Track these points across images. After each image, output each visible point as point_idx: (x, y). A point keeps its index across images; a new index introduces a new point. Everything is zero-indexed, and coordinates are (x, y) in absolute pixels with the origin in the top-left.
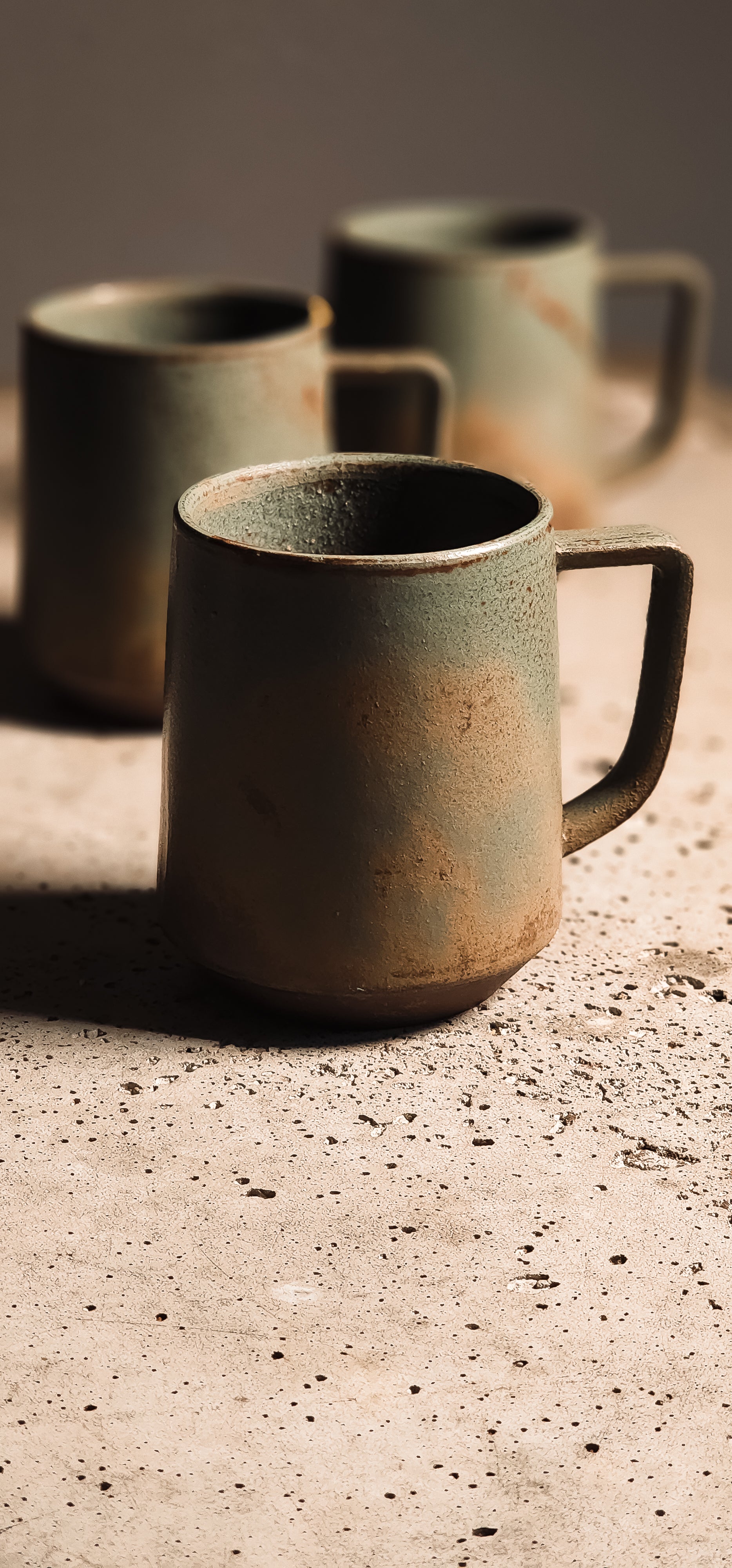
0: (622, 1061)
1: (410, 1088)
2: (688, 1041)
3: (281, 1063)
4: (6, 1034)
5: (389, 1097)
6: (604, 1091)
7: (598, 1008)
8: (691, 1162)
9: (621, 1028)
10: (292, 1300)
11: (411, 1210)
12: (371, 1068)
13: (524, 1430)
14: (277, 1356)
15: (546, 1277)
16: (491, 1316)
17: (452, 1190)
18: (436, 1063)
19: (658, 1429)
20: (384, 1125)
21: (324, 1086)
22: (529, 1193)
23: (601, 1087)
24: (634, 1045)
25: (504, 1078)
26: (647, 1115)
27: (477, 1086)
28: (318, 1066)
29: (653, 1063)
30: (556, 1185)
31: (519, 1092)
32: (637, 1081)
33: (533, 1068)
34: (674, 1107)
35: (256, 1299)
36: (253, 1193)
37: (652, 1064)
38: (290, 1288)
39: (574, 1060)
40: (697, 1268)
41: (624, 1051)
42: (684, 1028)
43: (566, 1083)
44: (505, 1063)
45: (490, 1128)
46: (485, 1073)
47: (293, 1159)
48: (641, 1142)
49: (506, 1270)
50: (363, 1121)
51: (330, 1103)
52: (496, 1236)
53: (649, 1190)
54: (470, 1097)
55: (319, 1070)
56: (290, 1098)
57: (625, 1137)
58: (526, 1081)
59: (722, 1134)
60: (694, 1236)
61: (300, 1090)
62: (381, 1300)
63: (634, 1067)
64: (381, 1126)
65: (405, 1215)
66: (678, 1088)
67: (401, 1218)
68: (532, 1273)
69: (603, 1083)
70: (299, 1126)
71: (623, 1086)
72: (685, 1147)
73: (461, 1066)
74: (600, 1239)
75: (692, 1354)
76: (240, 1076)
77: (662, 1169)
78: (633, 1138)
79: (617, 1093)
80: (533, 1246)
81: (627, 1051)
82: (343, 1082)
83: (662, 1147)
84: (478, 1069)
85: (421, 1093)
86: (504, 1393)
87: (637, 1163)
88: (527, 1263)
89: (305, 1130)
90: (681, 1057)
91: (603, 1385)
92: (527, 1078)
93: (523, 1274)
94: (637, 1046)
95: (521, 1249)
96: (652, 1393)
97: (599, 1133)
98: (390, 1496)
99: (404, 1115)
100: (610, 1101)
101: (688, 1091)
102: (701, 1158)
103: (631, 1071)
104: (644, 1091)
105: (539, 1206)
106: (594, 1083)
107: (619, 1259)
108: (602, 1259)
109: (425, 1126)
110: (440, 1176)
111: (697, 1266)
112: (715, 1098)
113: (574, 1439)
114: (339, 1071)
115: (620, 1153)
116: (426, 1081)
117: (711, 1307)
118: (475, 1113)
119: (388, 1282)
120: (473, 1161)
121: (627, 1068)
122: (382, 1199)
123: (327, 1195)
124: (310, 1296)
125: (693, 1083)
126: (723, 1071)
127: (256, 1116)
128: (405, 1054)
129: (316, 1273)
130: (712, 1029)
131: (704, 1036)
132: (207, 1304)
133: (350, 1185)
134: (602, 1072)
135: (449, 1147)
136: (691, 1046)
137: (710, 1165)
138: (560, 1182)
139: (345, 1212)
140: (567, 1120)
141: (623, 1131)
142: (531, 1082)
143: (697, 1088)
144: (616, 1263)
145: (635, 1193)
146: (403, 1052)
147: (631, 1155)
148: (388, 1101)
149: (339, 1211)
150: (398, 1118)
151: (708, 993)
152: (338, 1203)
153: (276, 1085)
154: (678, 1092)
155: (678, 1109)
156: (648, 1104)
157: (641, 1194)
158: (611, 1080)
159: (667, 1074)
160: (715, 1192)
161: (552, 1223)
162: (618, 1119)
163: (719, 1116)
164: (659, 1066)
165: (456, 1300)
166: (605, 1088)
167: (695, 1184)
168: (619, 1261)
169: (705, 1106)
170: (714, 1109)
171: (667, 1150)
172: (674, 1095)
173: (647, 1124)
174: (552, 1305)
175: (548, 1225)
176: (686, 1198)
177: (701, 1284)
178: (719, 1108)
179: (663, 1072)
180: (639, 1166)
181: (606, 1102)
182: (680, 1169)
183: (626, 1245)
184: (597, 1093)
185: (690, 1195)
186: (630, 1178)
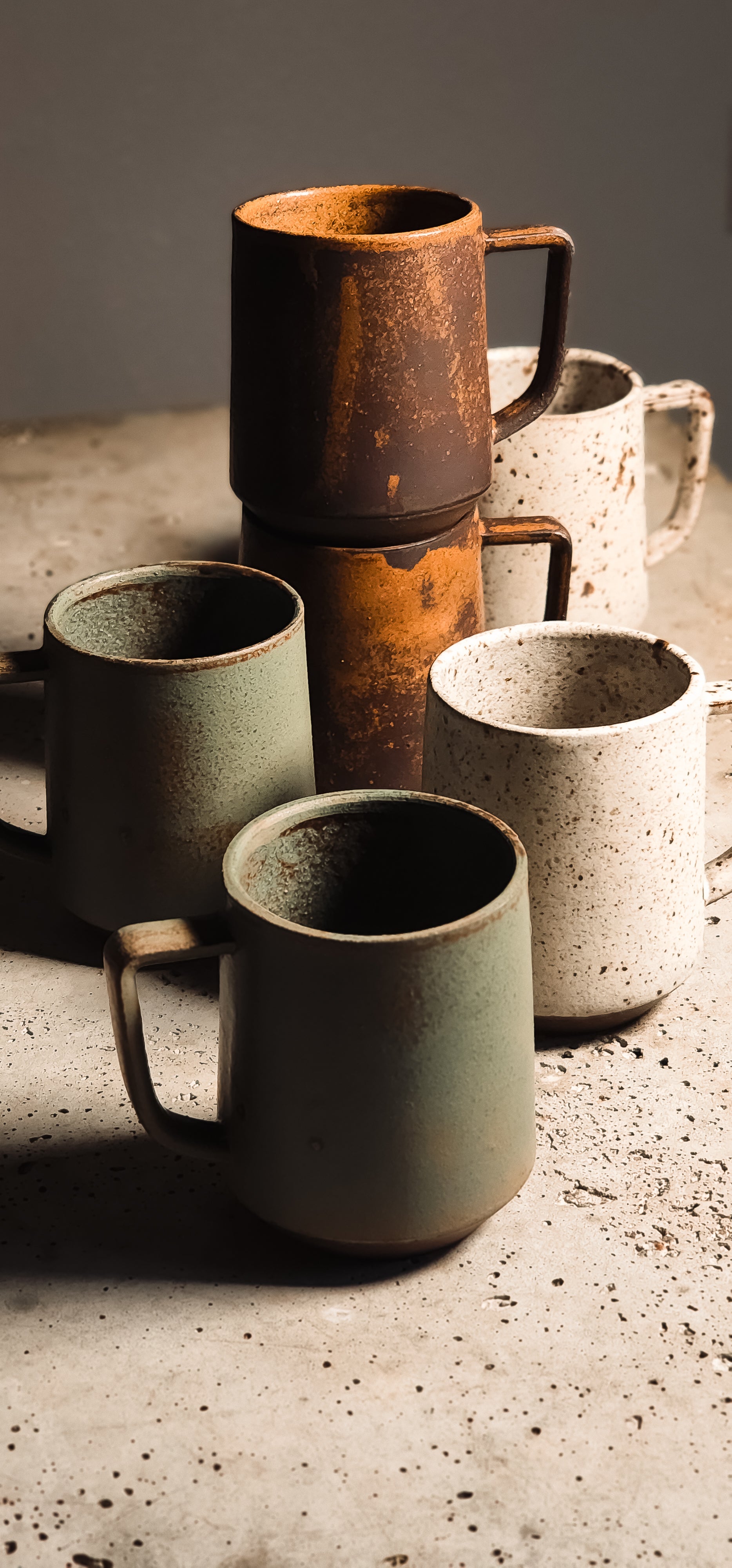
0: (565, 1113)
2: (613, 1094)
4: (124, 1099)
6: (552, 1140)
7: (550, 1066)
8: (611, 1199)
9: (565, 1084)
10: (335, 1320)
13: (491, 1418)
14: (327, 1365)
15: (507, 1298)
16: (470, 1329)
19: (580, 1416)
22: (497, 1229)
23: (550, 1137)
24: (575, 1099)
26: (582, 1160)
29: (588, 1114)
30: (516, 1221)
32: (576, 1130)
34: (602, 1152)
35: (311, 1320)
37: (587, 1116)
38: (334, 1310)
40: (612, 1288)
41: (567, 1105)
42: (611, 1083)
48: (577, 1183)
49: (481, 1293)
52: (474, 1265)
53: (580, 1224)
57: (565, 1179)
59: (634, 1175)
60: (611, 1262)
62: (396, 1319)
63: (574, 1118)
66: (604, 1136)
68: (499, 1295)
69: (551, 1133)
71: (566, 1135)
72: (607, 1187)
74: (546, 1266)
75: (605, 1357)
77: (591, 1206)
78: (571, 1180)
79: (561, 1141)
80: (500, 1272)
81: (569, 1104)
83: (591, 1187)
86: (479, 1390)
87: (573, 1201)
88: (495, 1286)
90: (608, 1109)
91: (545, 1382)
93: (493, 1296)
94: (577, 1100)
95: (491, 1274)
96: (577, 1388)
97: (548, 1176)
98: (403, 1470)
100: (556, 1149)
101: (611, 1139)
102: (618, 1197)
103: (572, 1121)
104: (580, 1139)
105: (504, 1239)
106: (544, 1133)
107: (558, 1282)
108: (547, 1282)
111: (611, 1286)
112: (630, 1144)
113: (524, 1425)
115: (561, 1193)
117: (619, 1319)
119: (400, 1304)
121: (568, 1119)
124: (349, 1317)
125: (616, 1131)
126: (638, 1121)
129: (351, 1298)
130: (631, 1084)
131: (625, 1090)
132: (278, 1325)
134: (551, 1123)
136: (617, 1099)
137: (624, 1202)
138: (519, 1219)
141: (564, 1174)
143: (618, 1136)
144: (556, 1285)
145: (571, 1227)
147: (569, 1195)
151: (630, 1051)
154: (604, 1139)
155: (604, 1154)
156: (583, 1150)
157: (575, 1228)
158: (557, 1130)
159: (597, 1124)
160: (627, 1225)
161: (513, 1253)
162: (561, 1164)
163: (632, 1159)
164: (592, 1116)
165: (447, 1318)
166: (552, 1137)
167: (613, 1218)
168: (558, 1284)
169: (623, 1152)
170: (629, 1154)
171: (595, 1190)
172: (602, 1142)
173: (582, 1168)
174: (511, 1320)
175: (510, 1255)
176: (606, 1230)
177: (614, 1300)
178: (633, 1153)
179: (594, 1122)
180: (575, 1203)
181: (553, 1149)
182: (603, 1206)
183: (563, 1270)
184: (547, 1142)
185: (610, 1227)
186: (568, 1214)
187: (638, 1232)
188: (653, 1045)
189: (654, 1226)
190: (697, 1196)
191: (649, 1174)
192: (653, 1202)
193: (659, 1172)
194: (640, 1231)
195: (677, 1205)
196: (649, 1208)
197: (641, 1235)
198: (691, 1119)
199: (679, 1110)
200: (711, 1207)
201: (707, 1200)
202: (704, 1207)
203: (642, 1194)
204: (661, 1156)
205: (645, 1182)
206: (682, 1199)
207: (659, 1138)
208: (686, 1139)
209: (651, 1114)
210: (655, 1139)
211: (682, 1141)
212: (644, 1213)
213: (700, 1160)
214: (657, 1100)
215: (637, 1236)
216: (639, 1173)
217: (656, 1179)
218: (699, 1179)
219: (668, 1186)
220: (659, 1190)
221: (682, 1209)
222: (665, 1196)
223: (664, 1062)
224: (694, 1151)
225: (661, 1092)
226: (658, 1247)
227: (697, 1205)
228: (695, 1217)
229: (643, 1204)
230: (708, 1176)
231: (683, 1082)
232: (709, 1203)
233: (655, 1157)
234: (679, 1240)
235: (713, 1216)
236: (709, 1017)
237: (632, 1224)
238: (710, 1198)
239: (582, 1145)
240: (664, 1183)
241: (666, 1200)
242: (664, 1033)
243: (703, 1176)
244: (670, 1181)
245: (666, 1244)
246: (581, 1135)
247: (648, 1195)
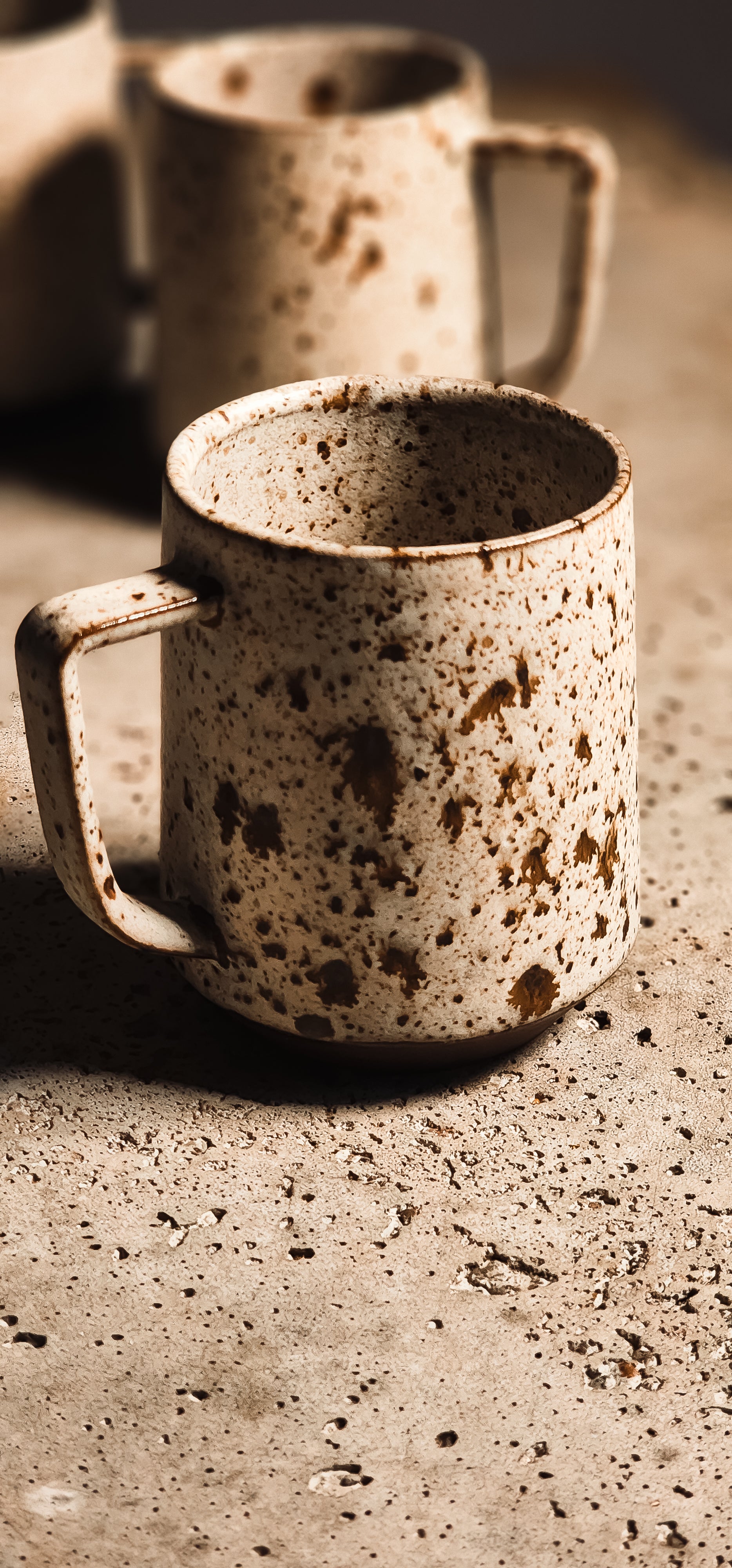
0: (479, 1123)
1: (223, 1169)
2: (559, 1091)
3: (75, 1132)
5: (197, 1183)
6: (453, 1170)
8: (548, 1279)
10: (47, 1511)
11: (205, 1363)
12: (178, 1137)
15: (355, 1469)
16: (285, 1533)
17: (257, 1332)
18: (257, 1129)
20: (186, 1226)
21: (121, 1168)
22: (348, 1334)
23: (450, 1165)
24: (494, 1099)
25: (336, 1152)
26: (501, 1208)
27: (302, 1165)
28: (118, 1135)
29: (515, 1126)
30: (383, 1320)
31: (351, 1173)
32: (493, 1153)
33: (373, 1137)
34: (534, 1194)
35: (5, 1511)
36: (20, 1338)
37: (513, 1127)
38: (48, 1491)
39: (421, 1121)
40: (542, 1451)
41: (482, 1108)
42: (556, 1071)
43: (409, 1160)
44: (338, 1128)
45: (312, 1230)
46: (313, 1144)
47: (73, 1284)
48: (490, 1249)
49: (311, 1459)
50: (161, 1222)
51: (126, 1193)
52: (303, 1403)
53: (492, 1328)
54: (292, 1181)
55: (118, 1140)
56: (81, 1185)
57: (471, 1242)
58: (361, 1154)
59: (588, 1235)
60: (542, 1399)
61: (92, 1174)
62: (156, 1510)
63: (492, 1132)
64: (182, 1227)
65: (197, 1371)
66: (541, 1164)
67: (193, 1376)
68: (342, 1462)
69: (452, 1158)
70: (86, 1231)
71: (476, 1162)
72: (542, 1257)
73: (286, 1134)
74: (428, 1406)
76: (25, 1153)
77: (512, 1292)
78: (480, 1244)
79: (468, 1173)
80: (347, 1418)
81: (485, 1107)
82: (146, 1161)
83: (514, 1257)
84: (307, 1137)
85: (234, 1177)
87: (482, 1282)
88: (336, 1446)
89: (90, 1237)
90: (549, 1116)
92: (362, 1151)
93: (330, 1464)
94: (498, 1100)
95: (331, 1422)
97: (441, 1238)
99: (212, 1210)
100: (458, 1187)
101: (553, 1169)
102: (560, 1275)
103: (488, 1137)
104: (501, 1169)
105: (359, 1354)
106: (441, 1158)
107: (448, 1439)
108: (428, 1437)
109: (236, 1228)
110: (245, 1308)
111: (541, 1446)
112: (584, 1179)
114: (142, 1141)
115: (463, 1267)
116: (242, 1158)
117: (553, 1512)
118: (298, 1204)
119: (166, 1478)
120: (286, 1283)
121: (483, 1133)
122: (172, 1347)
123: (108, 1340)
124: (72, 1506)
125: (560, 1156)
126: (597, 1137)
127: (36, 1216)
128: (221, 1115)
129: (81, 1468)
130: (588, 1073)
131: (579, 1083)
133: (135, 1326)
134: (452, 1141)
135: (261, 1261)
136: (562, 1099)
137: (569, 1285)
138: (387, 1316)
139: (125, 1368)
140: (406, 1216)
141: (470, 1233)
142: (367, 1157)
143: (563, 1164)
144: (444, 1445)
145: (475, 1332)
146: (219, 1111)
147: (477, 1270)
148: (195, 1189)
149: (121, 1366)
150: (204, 1216)
151: (590, 1016)
152: (119, 1353)
153: (65, 1167)
154: (540, 1170)
155: (539, 1197)
156: (503, 1190)
157: (482, 1334)
158: (463, 1154)
159: (530, 1143)
160: (572, 1328)
161: (372, 1381)
162: (465, 1214)
163: (586, 1207)
164: (521, 1130)
165: (246, 1508)
166: (454, 1165)
167: (550, 1316)
168: (448, 1441)
169: (571, 1192)
170: (581, 1197)
171: (521, 1262)
172: (536, 1176)
173: (499, 1222)
174: (360, 1513)
175: (367, 1384)
176: (536, 1338)
177: (544, 1475)
178: (588, 1194)
179: (525, 1140)
180: (485, 1286)
181: (453, 1187)
182: (532, 1292)
183: (458, 1415)
184: (444, 1174)
185: (544, 1334)
186: (471, 1306)
187: (592, 1343)
188: (627, 1007)
189: (619, 1331)
190: (695, 1274)
191: (614, 1234)
192: (620, 1286)
193: (631, 1230)
194: (595, 1340)
195: (659, 1290)
196: (612, 1297)
197: (596, 1348)
198: (687, 1134)
199: (667, 1119)
200: (718, 1296)
201: (711, 1282)
202: (706, 1295)
203: (600, 1270)
204: (635, 1201)
205: (606, 1247)
206: (668, 1281)
207: (633, 1168)
208: (677, 1170)
209: (619, 1126)
210: (626, 1170)
211: (670, 1173)
212: (603, 1307)
213: (701, 1208)
214: (631, 1101)
215: (590, 1350)
216: (596, 1232)
217: (626, 1243)
218: (699, 1244)
219: (645, 1257)
220: (631, 1263)
221: (668, 1298)
222: (639, 1275)
223: (645, 1036)
224: (691, 1193)
225: (639, 1087)
226: (625, 1370)
227: (694, 1292)
228: (691, 1316)
229: (602, 1289)
230: (713, 1237)
231: (675, 1070)
232: (715, 1289)
233: (625, 1203)
234: (662, 1358)
235: (721, 1311)
236: (718, 960)
237: (582, 1327)
238: (717, 1279)
239: (503, 1181)
240: (639, 1251)
241: (641, 1282)
242: (646, 985)
243: (706, 1237)
244: (650, 1246)
245: (640, 1366)
246: (501, 1161)
247: (611, 1272)
